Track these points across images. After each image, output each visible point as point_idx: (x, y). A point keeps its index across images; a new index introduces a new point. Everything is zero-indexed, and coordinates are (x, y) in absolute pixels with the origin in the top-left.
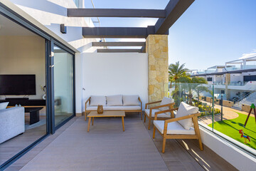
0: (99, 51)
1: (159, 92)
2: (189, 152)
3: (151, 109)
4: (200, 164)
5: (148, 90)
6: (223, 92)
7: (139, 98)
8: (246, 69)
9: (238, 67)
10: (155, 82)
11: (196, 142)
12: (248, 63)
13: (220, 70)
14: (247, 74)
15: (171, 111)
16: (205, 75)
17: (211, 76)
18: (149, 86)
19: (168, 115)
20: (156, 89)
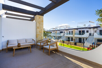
0: (7, 17)
1: (40, 37)
2: (55, 53)
3: (41, 43)
4: (59, 55)
5: (36, 36)
6: (55, 37)
7: (33, 40)
8: (60, 29)
9: (59, 29)
10: (39, 33)
11: (56, 50)
12: (61, 28)
13: (54, 30)
14: (61, 31)
15: (47, 43)
16: (49, 31)
17: (51, 32)
18: (36, 34)
19: (46, 44)
20: (39, 36)
